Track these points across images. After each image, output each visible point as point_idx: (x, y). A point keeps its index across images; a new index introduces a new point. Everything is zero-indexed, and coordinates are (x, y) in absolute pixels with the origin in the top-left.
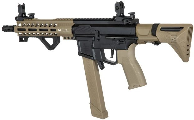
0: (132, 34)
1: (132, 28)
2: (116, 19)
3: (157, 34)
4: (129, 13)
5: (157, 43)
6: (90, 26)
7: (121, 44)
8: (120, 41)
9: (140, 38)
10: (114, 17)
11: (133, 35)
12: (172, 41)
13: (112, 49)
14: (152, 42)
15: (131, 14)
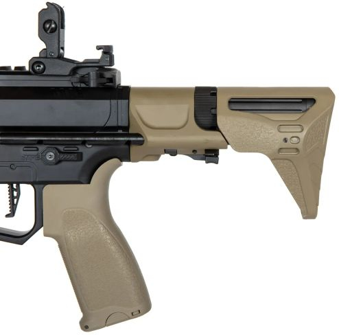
0: (112, 123)
1: (114, 102)
2: (44, 69)
3: (221, 121)
4: (99, 48)
5: (211, 155)
7: (63, 164)
8: (60, 152)
9: (151, 138)
10: (34, 62)
11: (119, 128)
12: (285, 145)
13: (11, 184)
14: (194, 151)
15: (107, 51)
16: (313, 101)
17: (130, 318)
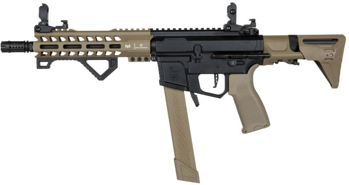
0: (257, 49)
1: (258, 41)
2: (230, 29)
3: (301, 48)
6: (185, 39)
8: (236, 61)
9: (273, 55)
10: (227, 26)
11: (259, 51)
12: (327, 57)
13: (215, 74)
14: (289, 60)
15: (253, 21)
16: (337, 40)
17: (263, 128)
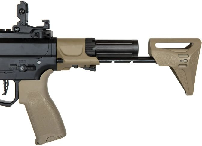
0: (49, 54)
1: (50, 44)
2: (19, 30)
4: (43, 21)
5: (92, 67)
7: (27, 72)
8: (26, 66)
10: (15, 27)
11: (52, 56)
13: (5, 80)
14: (85, 66)
15: (47, 22)
17: (57, 139)
